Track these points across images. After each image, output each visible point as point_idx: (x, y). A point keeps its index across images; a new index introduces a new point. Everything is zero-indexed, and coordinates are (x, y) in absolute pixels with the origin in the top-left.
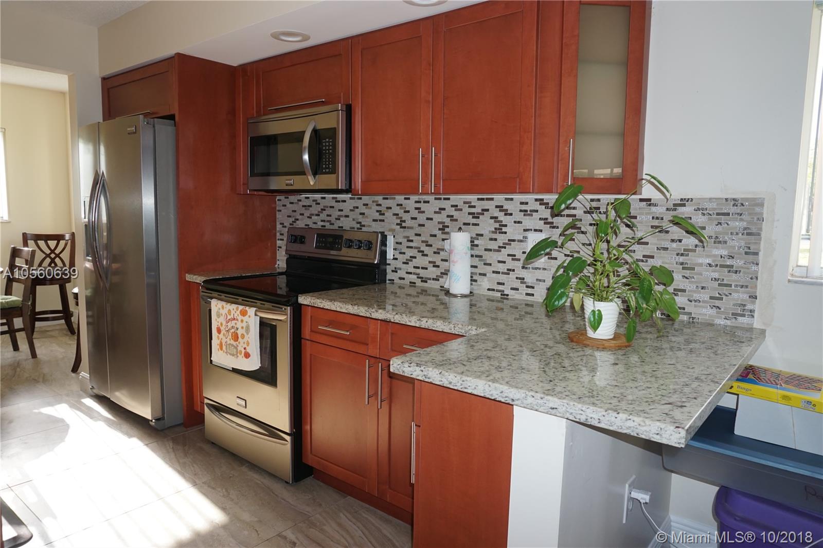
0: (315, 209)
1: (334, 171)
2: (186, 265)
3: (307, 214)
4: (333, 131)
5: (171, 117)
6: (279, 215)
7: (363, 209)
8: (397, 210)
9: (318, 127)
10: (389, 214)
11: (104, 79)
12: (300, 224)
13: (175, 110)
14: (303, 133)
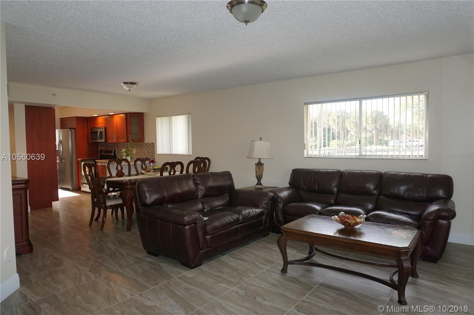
0: (105, 145)
1: (103, 139)
2: (77, 157)
3: (104, 146)
4: (103, 132)
5: (75, 128)
6: (99, 147)
7: (113, 145)
8: (118, 145)
9: (101, 131)
10: (116, 146)
11: (61, 119)
12: (103, 149)
13: (75, 127)
14: (98, 132)
